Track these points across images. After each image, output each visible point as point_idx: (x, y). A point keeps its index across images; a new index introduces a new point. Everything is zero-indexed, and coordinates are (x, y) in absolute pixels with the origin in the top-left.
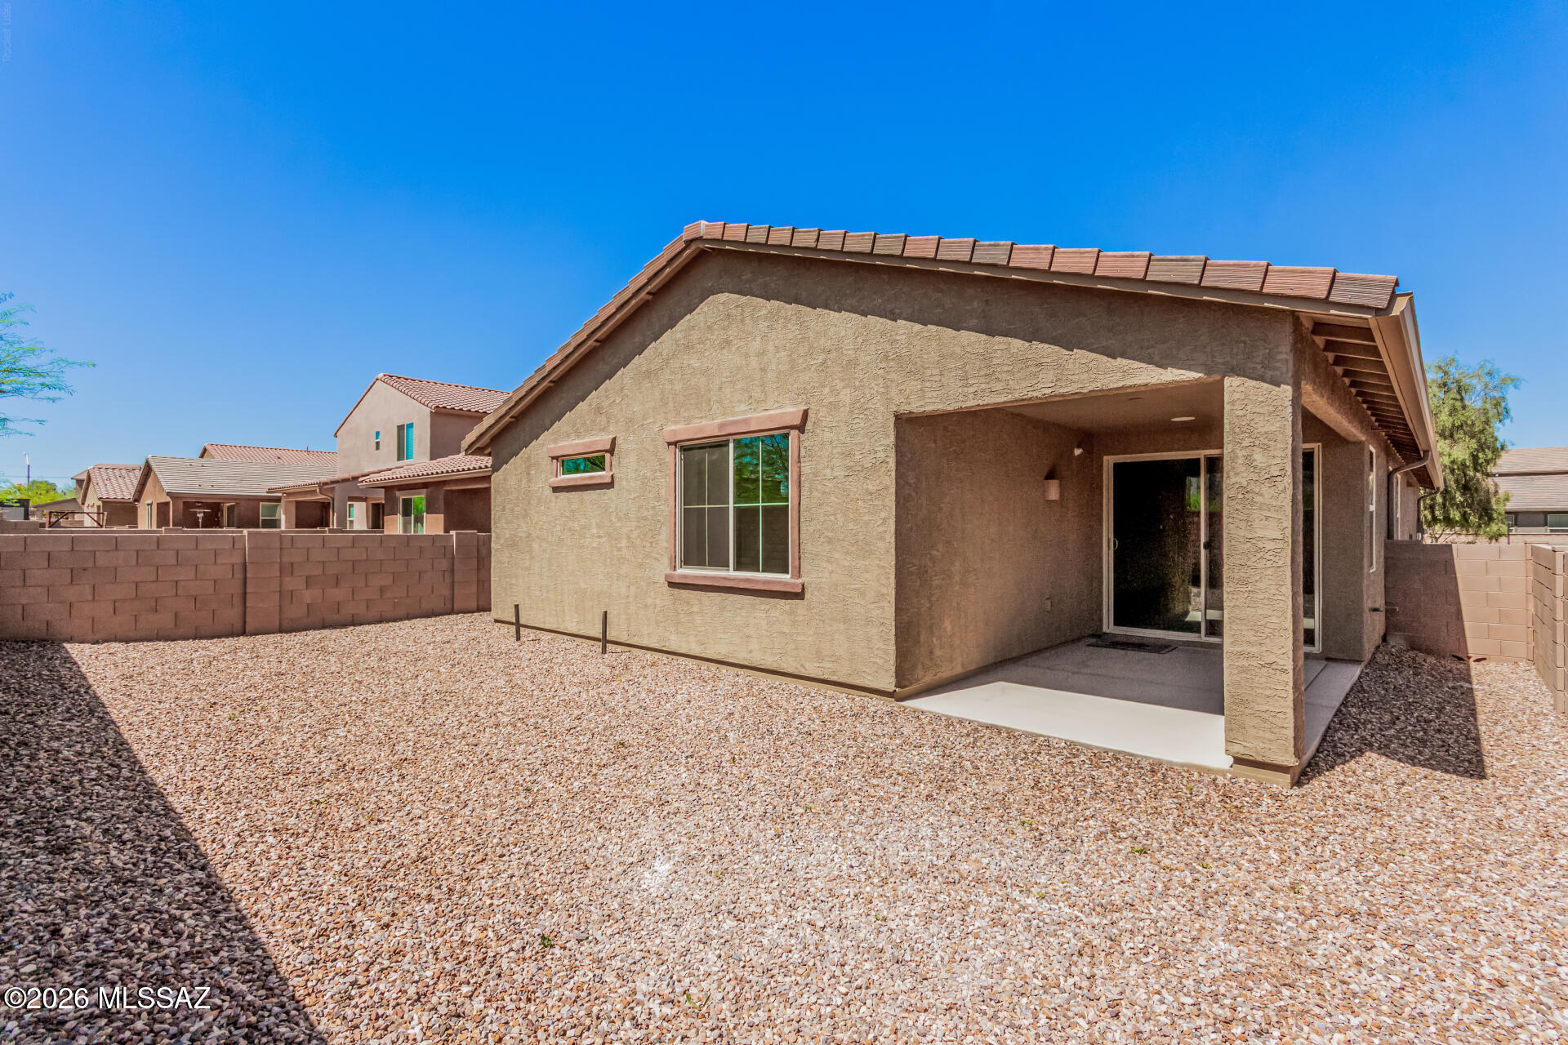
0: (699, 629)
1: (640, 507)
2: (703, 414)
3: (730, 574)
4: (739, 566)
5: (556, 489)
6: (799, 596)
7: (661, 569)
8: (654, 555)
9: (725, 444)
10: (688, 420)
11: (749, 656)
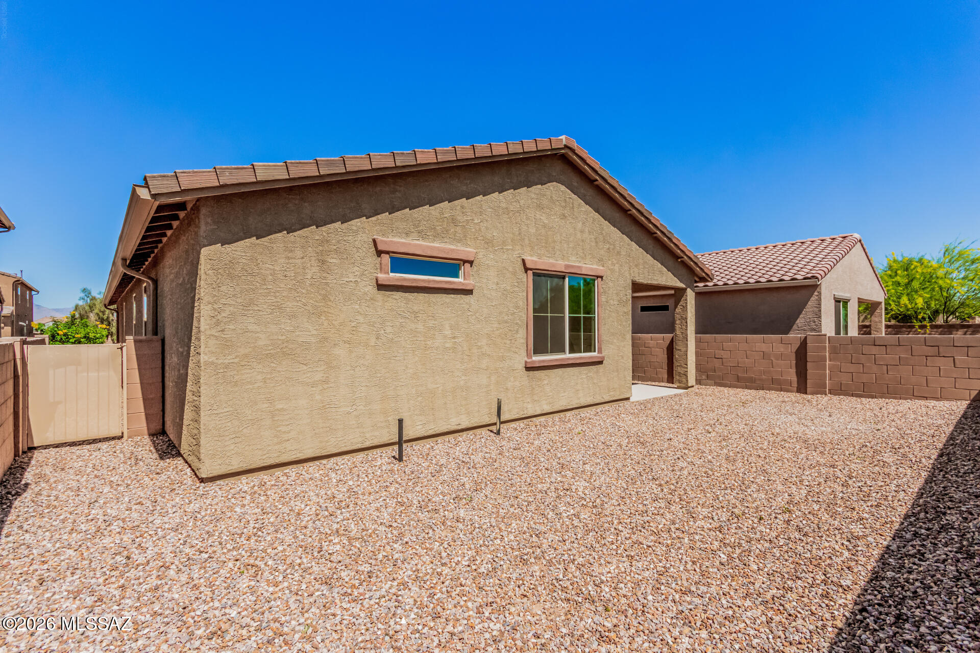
0: (549, 395)
1: (501, 313)
2: (550, 255)
3: (567, 356)
4: (572, 350)
5: (381, 287)
6: (601, 363)
7: (520, 358)
8: (513, 349)
9: (564, 278)
10: (540, 256)
11: (578, 401)
